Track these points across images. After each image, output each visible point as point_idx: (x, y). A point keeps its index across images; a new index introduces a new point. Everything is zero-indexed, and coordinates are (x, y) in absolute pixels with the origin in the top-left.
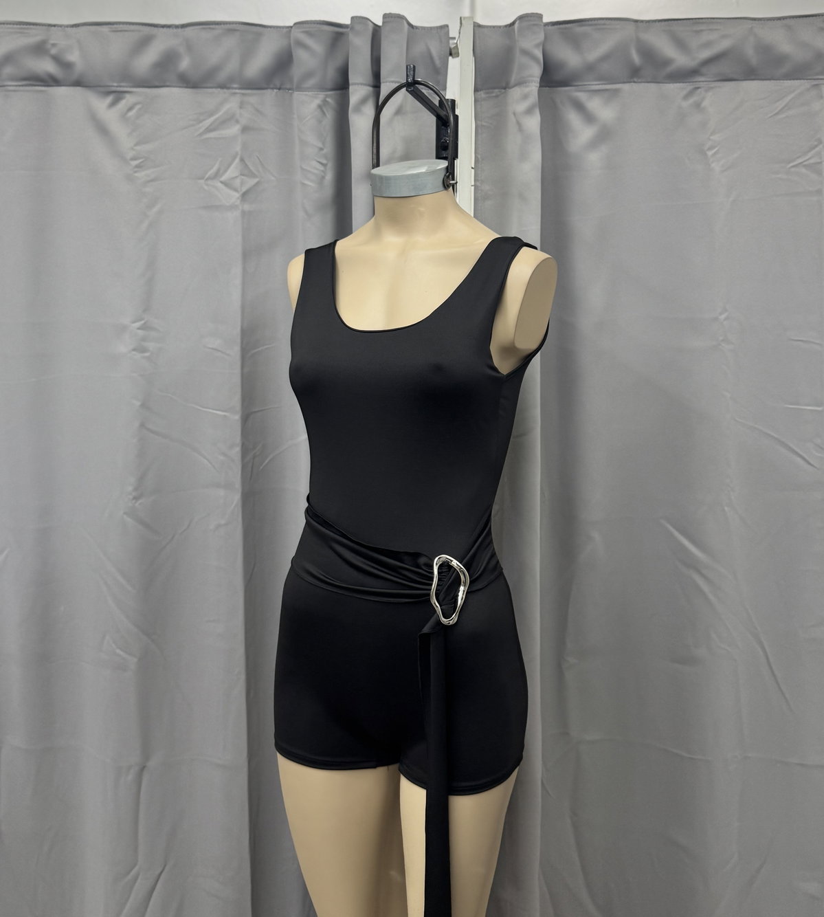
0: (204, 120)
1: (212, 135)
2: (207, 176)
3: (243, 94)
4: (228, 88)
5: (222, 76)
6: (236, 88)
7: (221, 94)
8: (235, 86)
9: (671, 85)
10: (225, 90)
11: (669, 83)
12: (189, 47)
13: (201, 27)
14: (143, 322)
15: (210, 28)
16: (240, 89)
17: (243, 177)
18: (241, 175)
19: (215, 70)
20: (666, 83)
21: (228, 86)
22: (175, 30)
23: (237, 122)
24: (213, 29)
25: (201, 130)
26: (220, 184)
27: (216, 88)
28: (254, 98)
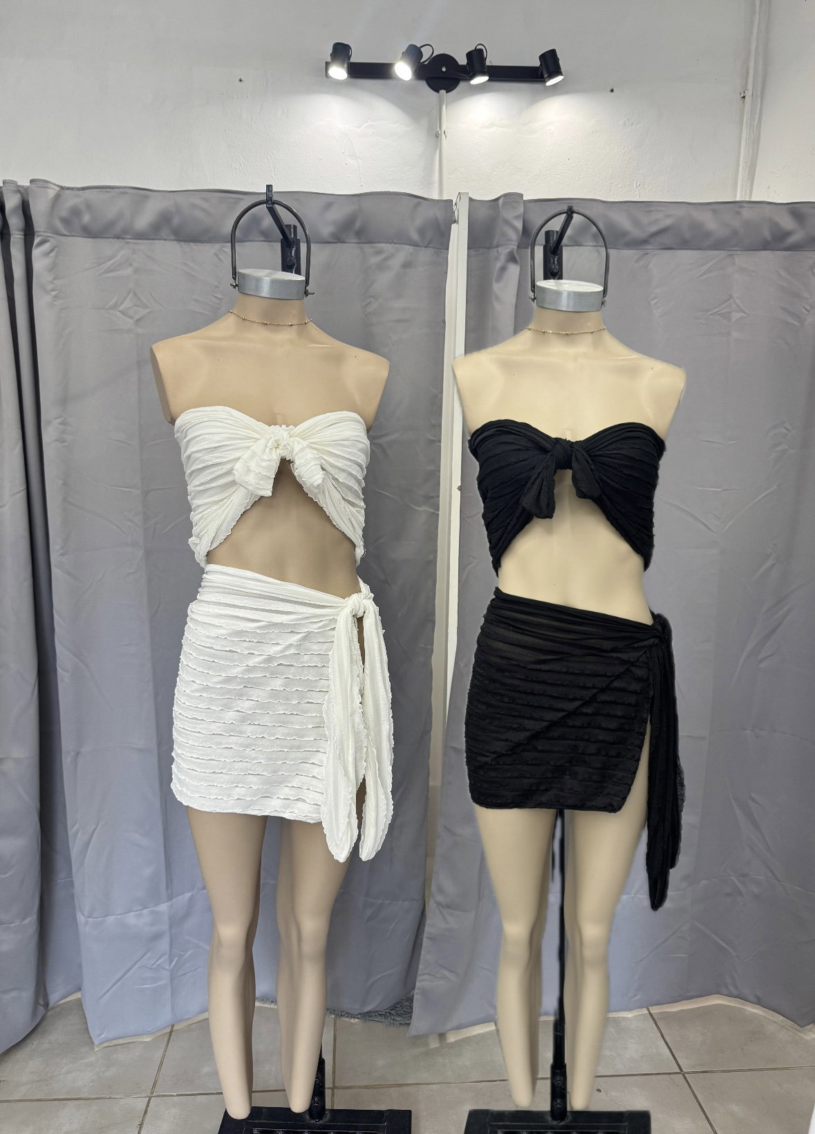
0: (104, 263)
1: (110, 275)
2: (108, 306)
3: (135, 243)
4: (123, 239)
5: (118, 229)
6: (128, 239)
7: (117, 244)
8: (127, 236)
10: (121, 240)
12: (89, 206)
13: (99, 190)
14: (62, 419)
15: (106, 191)
16: (131, 239)
17: (136, 308)
18: (136, 306)
19: (112, 224)
21: (122, 236)
22: (78, 192)
23: (131, 265)
24: (109, 192)
25: (102, 271)
26: (118, 313)
27: (114, 238)
28: (143, 245)
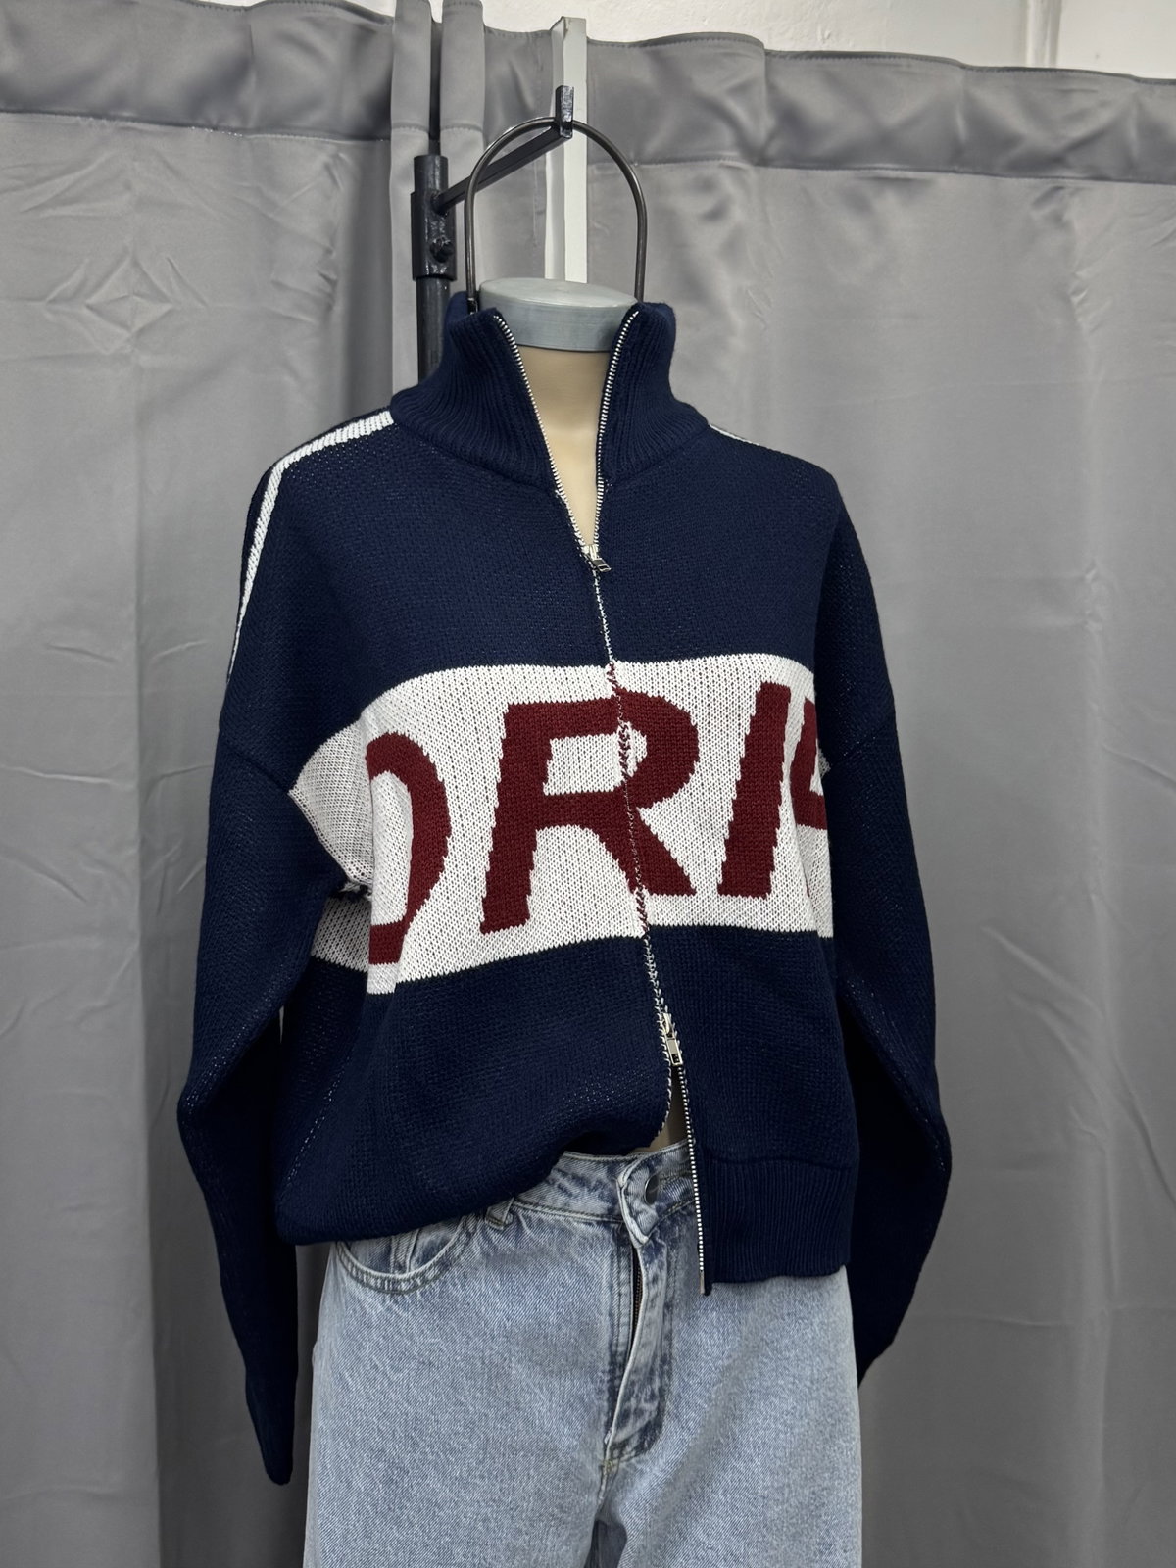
3: (143, 133)
4: (111, 118)
8: (124, 114)
9: (1013, 180)
10: (105, 122)
11: (1011, 177)
16: (133, 121)
20: (1006, 177)
21: (111, 113)
23: (128, 187)
27: (82, 115)
28: (159, 142)
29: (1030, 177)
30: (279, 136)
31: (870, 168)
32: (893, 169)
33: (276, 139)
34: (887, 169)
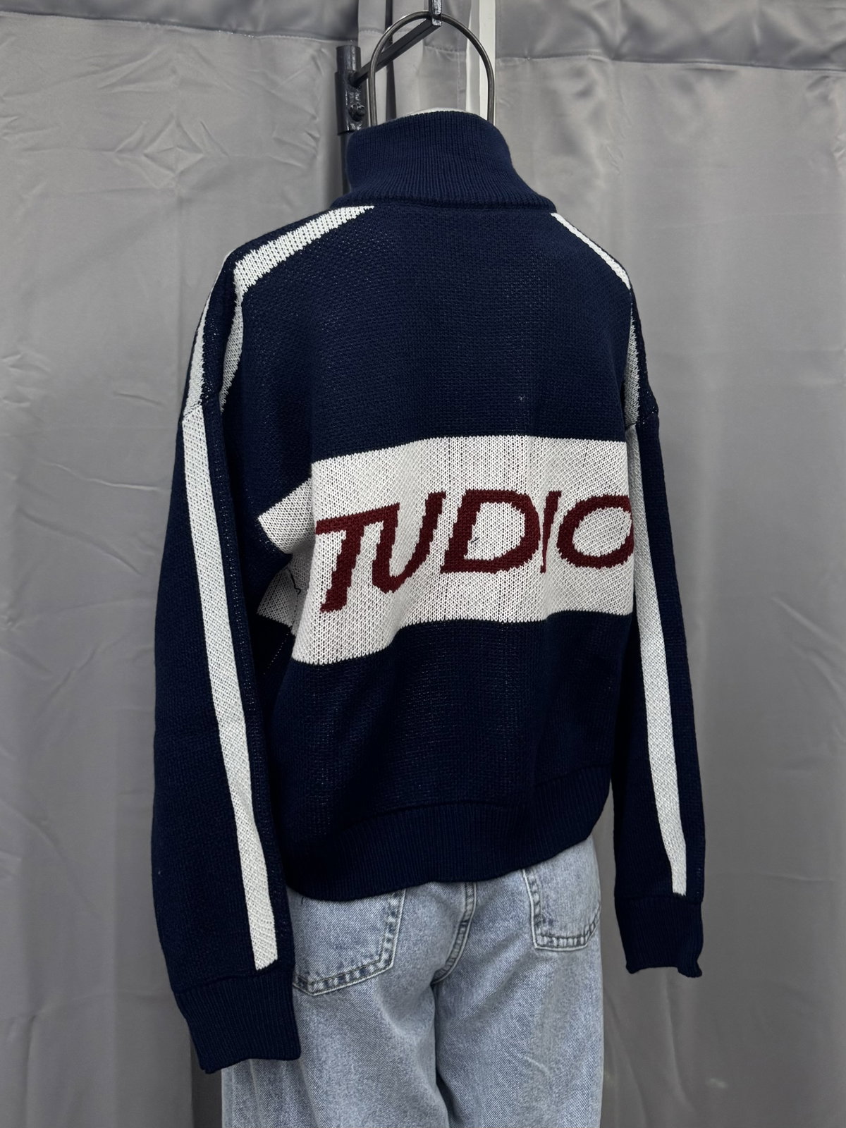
3: (183, 33)
4: (162, 23)
5: (153, 5)
6: (173, 24)
7: (152, 31)
8: (172, 21)
9: (794, 71)
10: (158, 26)
11: (791, 69)
16: (178, 25)
18: (178, 146)
20: (789, 69)
21: (162, 19)
23: (174, 72)
26: (144, 158)
27: (142, 21)
29: (804, 69)
30: (280, 36)
31: (692, 62)
32: (708, 63)
33: (278, 38)
34: (705, 62)
